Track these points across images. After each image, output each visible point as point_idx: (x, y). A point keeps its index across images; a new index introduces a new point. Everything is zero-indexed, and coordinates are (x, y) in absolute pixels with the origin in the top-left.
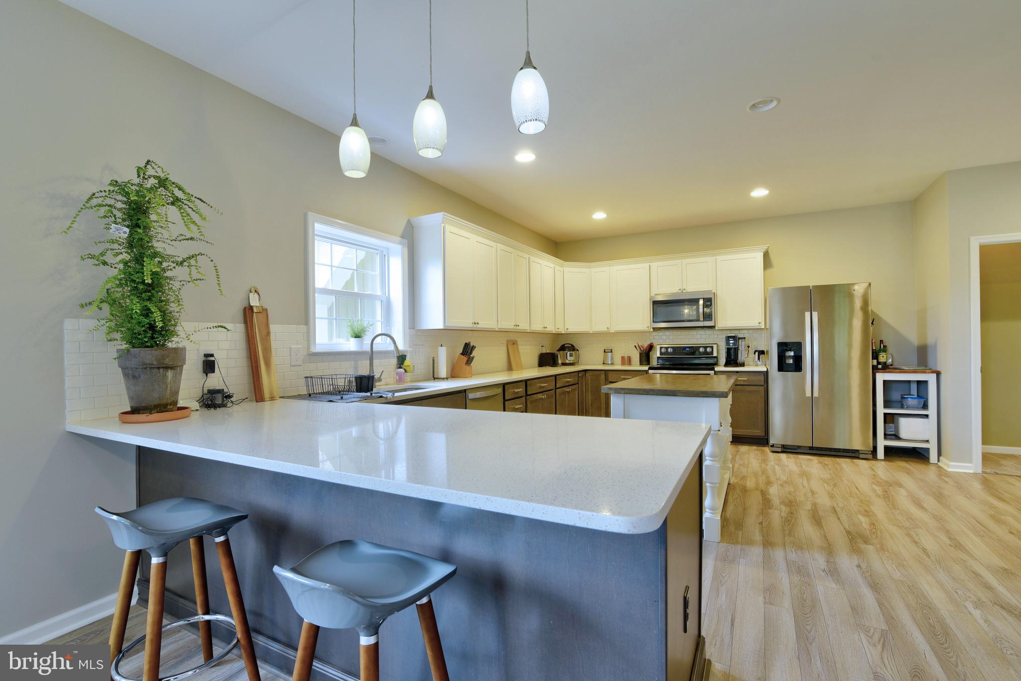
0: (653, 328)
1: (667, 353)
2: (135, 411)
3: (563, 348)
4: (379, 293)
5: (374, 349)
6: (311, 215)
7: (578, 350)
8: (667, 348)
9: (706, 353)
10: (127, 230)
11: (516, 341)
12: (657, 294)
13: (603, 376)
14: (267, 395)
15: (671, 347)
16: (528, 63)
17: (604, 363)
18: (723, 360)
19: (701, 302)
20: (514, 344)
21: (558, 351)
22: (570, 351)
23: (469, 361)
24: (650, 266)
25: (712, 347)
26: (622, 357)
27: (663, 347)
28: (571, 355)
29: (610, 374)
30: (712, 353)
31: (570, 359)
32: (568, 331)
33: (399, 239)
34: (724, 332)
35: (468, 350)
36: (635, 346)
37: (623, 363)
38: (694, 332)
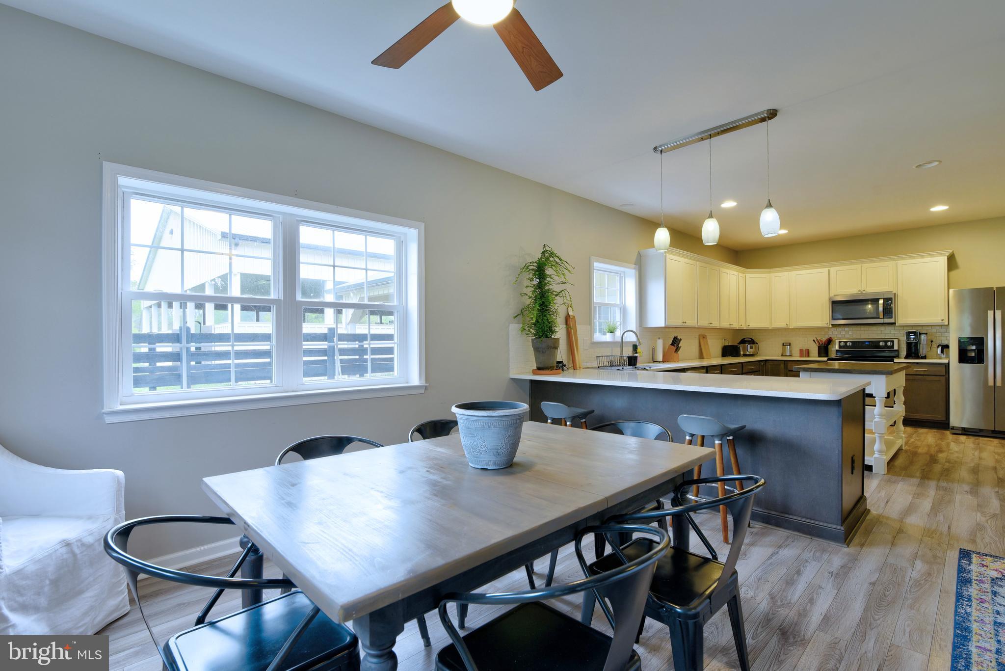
0: (832, 325)
1: (846, 346)
2: (539, 369)
3: (743, 342)
4: (618, 302)
5: (623, 341)
6: (593, 258)
7: (757, 343)
8: (846, 342)
9: (886, 346)
10: (538, 280)
11: (706, 336)
12: (836, 295)
13: (782, 366)
14: (578, 366)
15: (850, 341)
16: (770, 205)
17: (782, 355)
18: (904, 353)
19: (881, 302)
20: (704, 338)
21: (738, 344)
22: (750, 344)
23: (677, 350)
24: (829, 270)
25: (893, 342)
26: (800, 350)
27: (842, 341)
28: (751, 348)
29: (789, 364)
30: (893, 346)
31: (750, 351)
32: (749, 327)
33: (633, 266)
34: (905, 328)
35: (676, 342)
36: (814, 340)
37: (801, 355)
38: (874, 328)
